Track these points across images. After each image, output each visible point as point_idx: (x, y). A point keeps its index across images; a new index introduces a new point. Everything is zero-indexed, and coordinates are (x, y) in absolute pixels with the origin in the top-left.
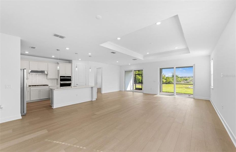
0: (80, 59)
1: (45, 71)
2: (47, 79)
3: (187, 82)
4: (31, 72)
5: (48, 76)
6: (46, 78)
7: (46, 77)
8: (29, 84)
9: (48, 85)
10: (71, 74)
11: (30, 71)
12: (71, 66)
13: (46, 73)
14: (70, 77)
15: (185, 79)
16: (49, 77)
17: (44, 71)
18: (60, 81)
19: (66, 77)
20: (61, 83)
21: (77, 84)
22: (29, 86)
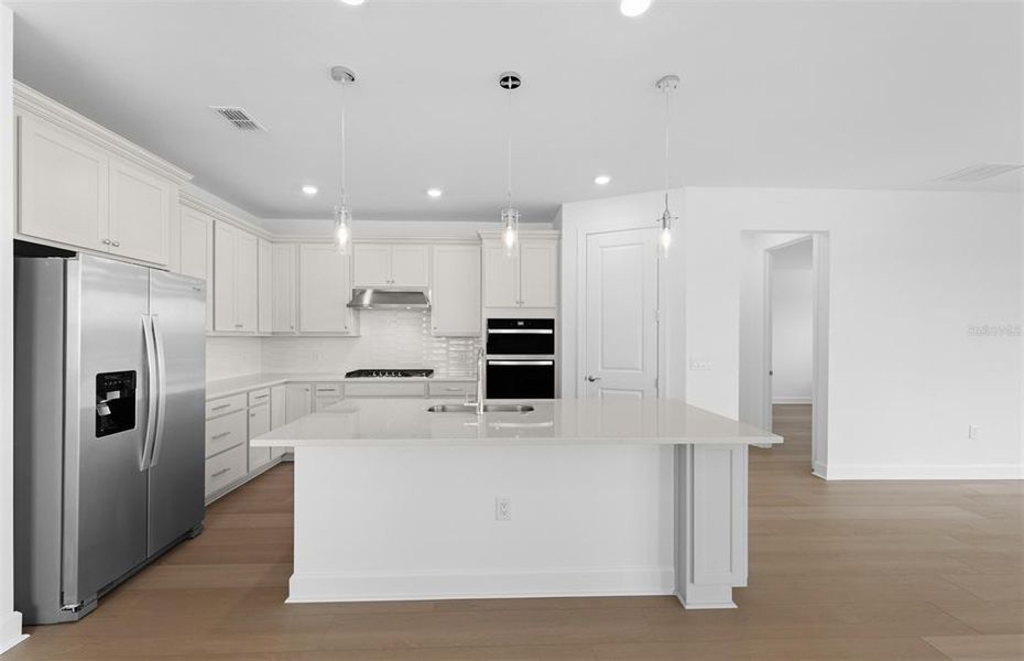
0: (602, 180)
10: (553, 303)
12: (553, 246)
14: (549, 323)
18: (489, 351)
19: (521, 323)
20: (491, 363)
21: (592, 380)
22: (349, 375)
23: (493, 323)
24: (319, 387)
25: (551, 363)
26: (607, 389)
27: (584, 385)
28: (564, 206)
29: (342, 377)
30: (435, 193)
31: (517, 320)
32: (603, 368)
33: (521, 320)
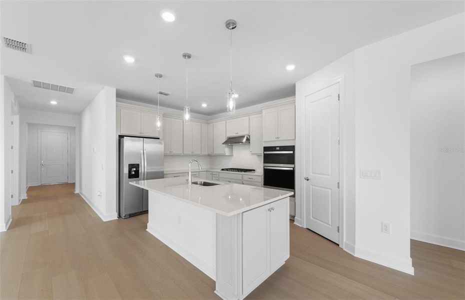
1: (246, 136)
5: (250, 148)
14: (292, 148)
18: (264, 162)
19: (278, 148)
20: (265, 167)
21: (307, 180)
22: (223, 170)
23: (266, 149)
24: (213, 173)
25: (292, 169)
26: (315, 186)
27: (304, 182)
28: (296, 84)
29: (220, 171)
31: (275, 147)
32: (313, 173)
33: (278, 147)
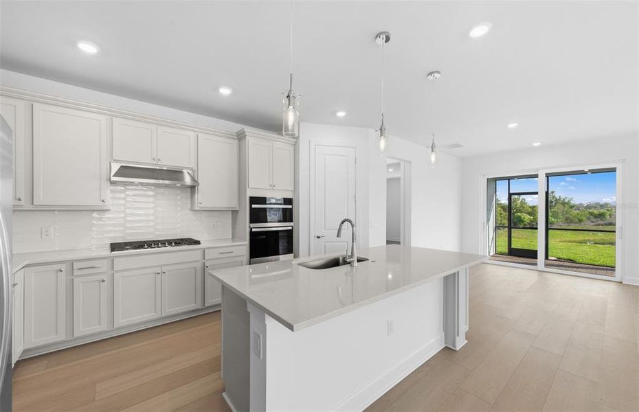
0: (341, 114)
1: (185, 171)
2: (192, 210)
3: (606, 225)
4: (117, 174)
5: (199, 197)
6: (190, 207)
7: (189, 201)
8: (112, 235)
9: (197, 243)
10: (292, 187)
11: (115, 167)
13: (188, 180)
15: (595, 212)
16: (202, 199)
17: (181, 172)
18: (252, 221)
19: (273, 201)
20: (253, 230)
21: (319, 237)
23: (253, 201)
25: (290, 228)
26: (328, 243)
27: (314, 241)
29: (107, 252)
30: (225, 91)
32: (325, 229)
